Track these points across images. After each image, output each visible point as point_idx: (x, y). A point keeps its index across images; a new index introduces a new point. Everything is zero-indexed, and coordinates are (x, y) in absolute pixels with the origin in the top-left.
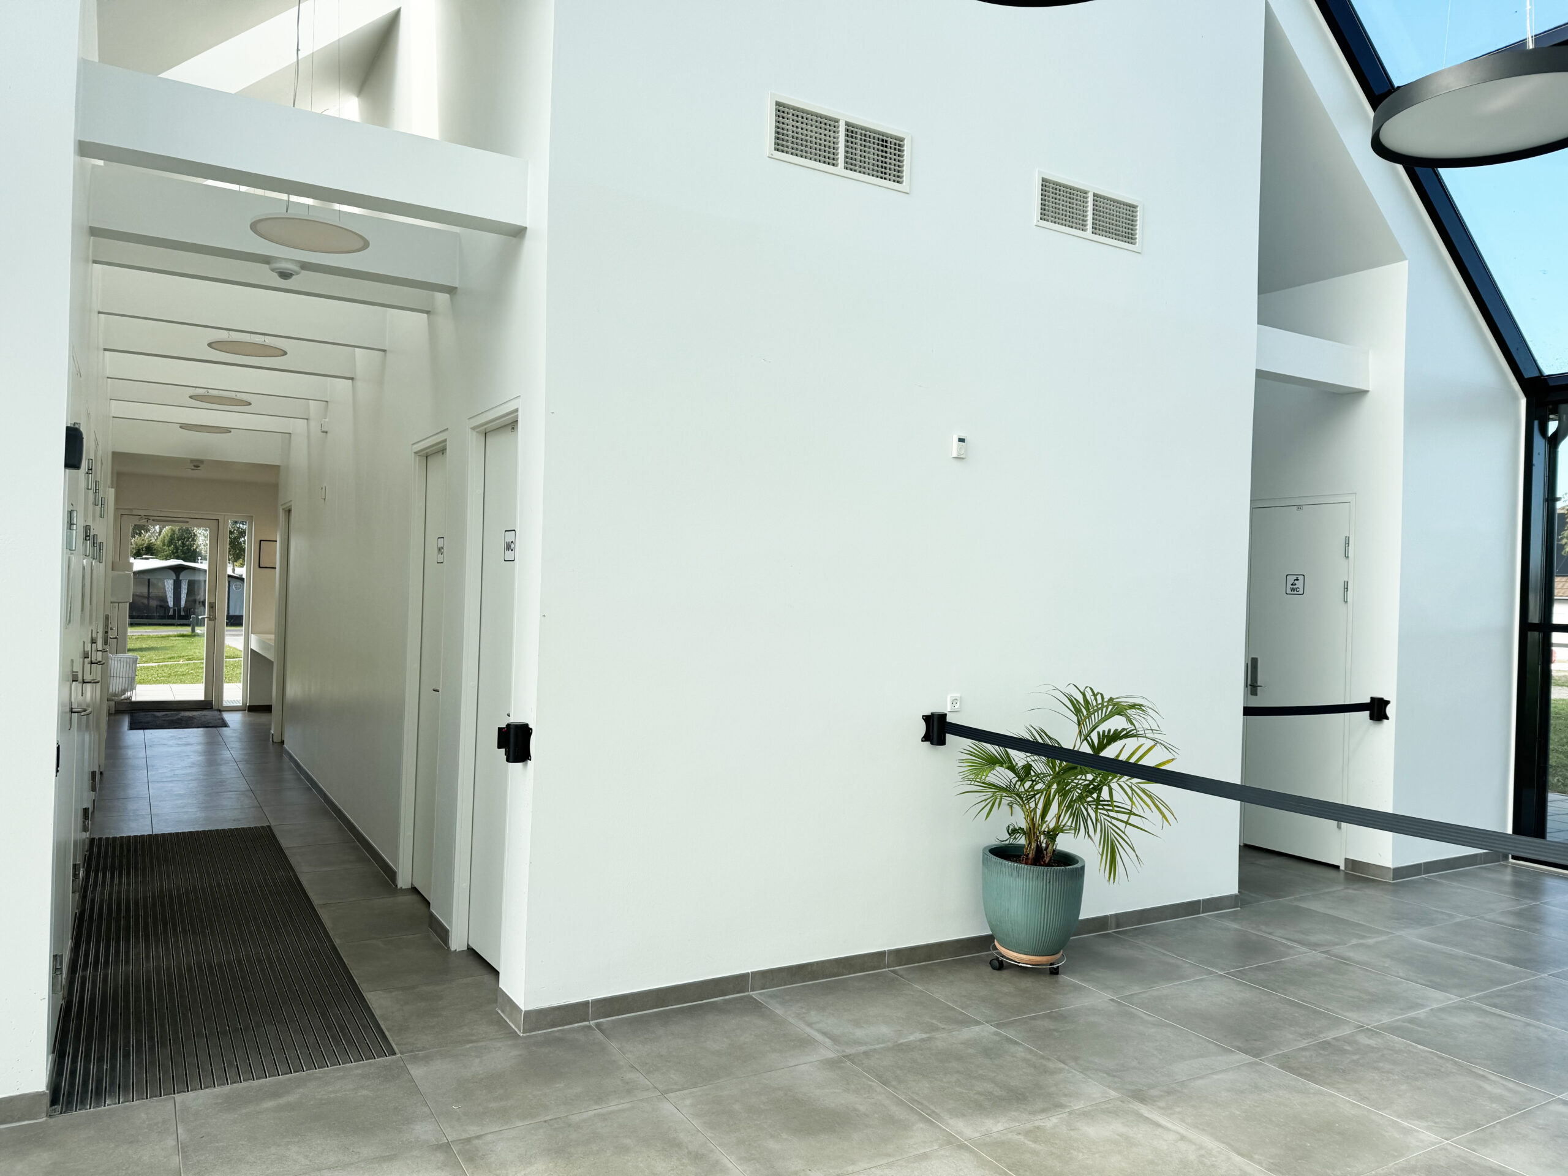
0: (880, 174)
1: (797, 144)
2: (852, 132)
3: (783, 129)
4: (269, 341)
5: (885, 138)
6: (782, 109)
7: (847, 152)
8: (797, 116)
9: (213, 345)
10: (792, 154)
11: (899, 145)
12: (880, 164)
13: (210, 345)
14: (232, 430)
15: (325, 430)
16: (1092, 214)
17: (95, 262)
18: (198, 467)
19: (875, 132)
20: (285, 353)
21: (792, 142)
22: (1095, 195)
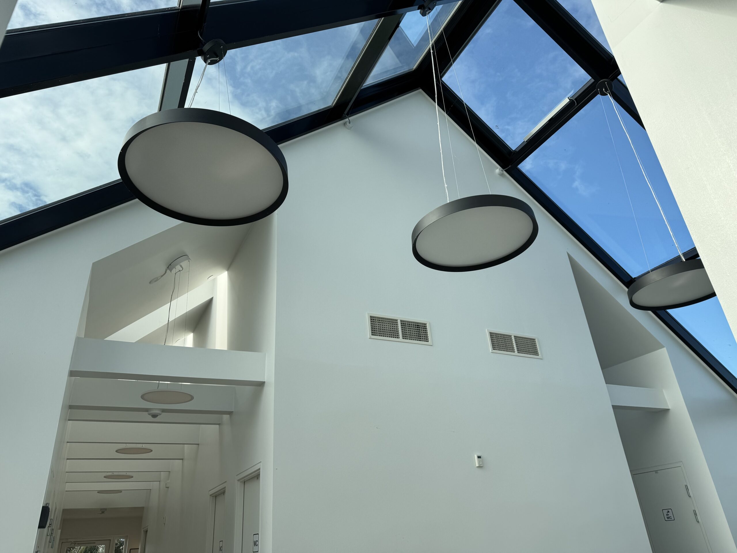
0: (418, 339)
1: (381, 331)
2: (404, 324)
3: (374, 326)
4: (144, 446)
5: (418, 324)
6: (373, 318)
7: (403, 332)
8: (380, 321)
9: (118, 451)
10: (379, 336)
11: (425, 326)
12: (418, 335)
13: (117, 451)
14: (123, 491)
15: (168, 486)
16: (515, 345)
17: (69, 420)
18: (104, 512)
19: (413, 322)
20: (152, 451)
21: (379, 331)
22: (515, 337)
